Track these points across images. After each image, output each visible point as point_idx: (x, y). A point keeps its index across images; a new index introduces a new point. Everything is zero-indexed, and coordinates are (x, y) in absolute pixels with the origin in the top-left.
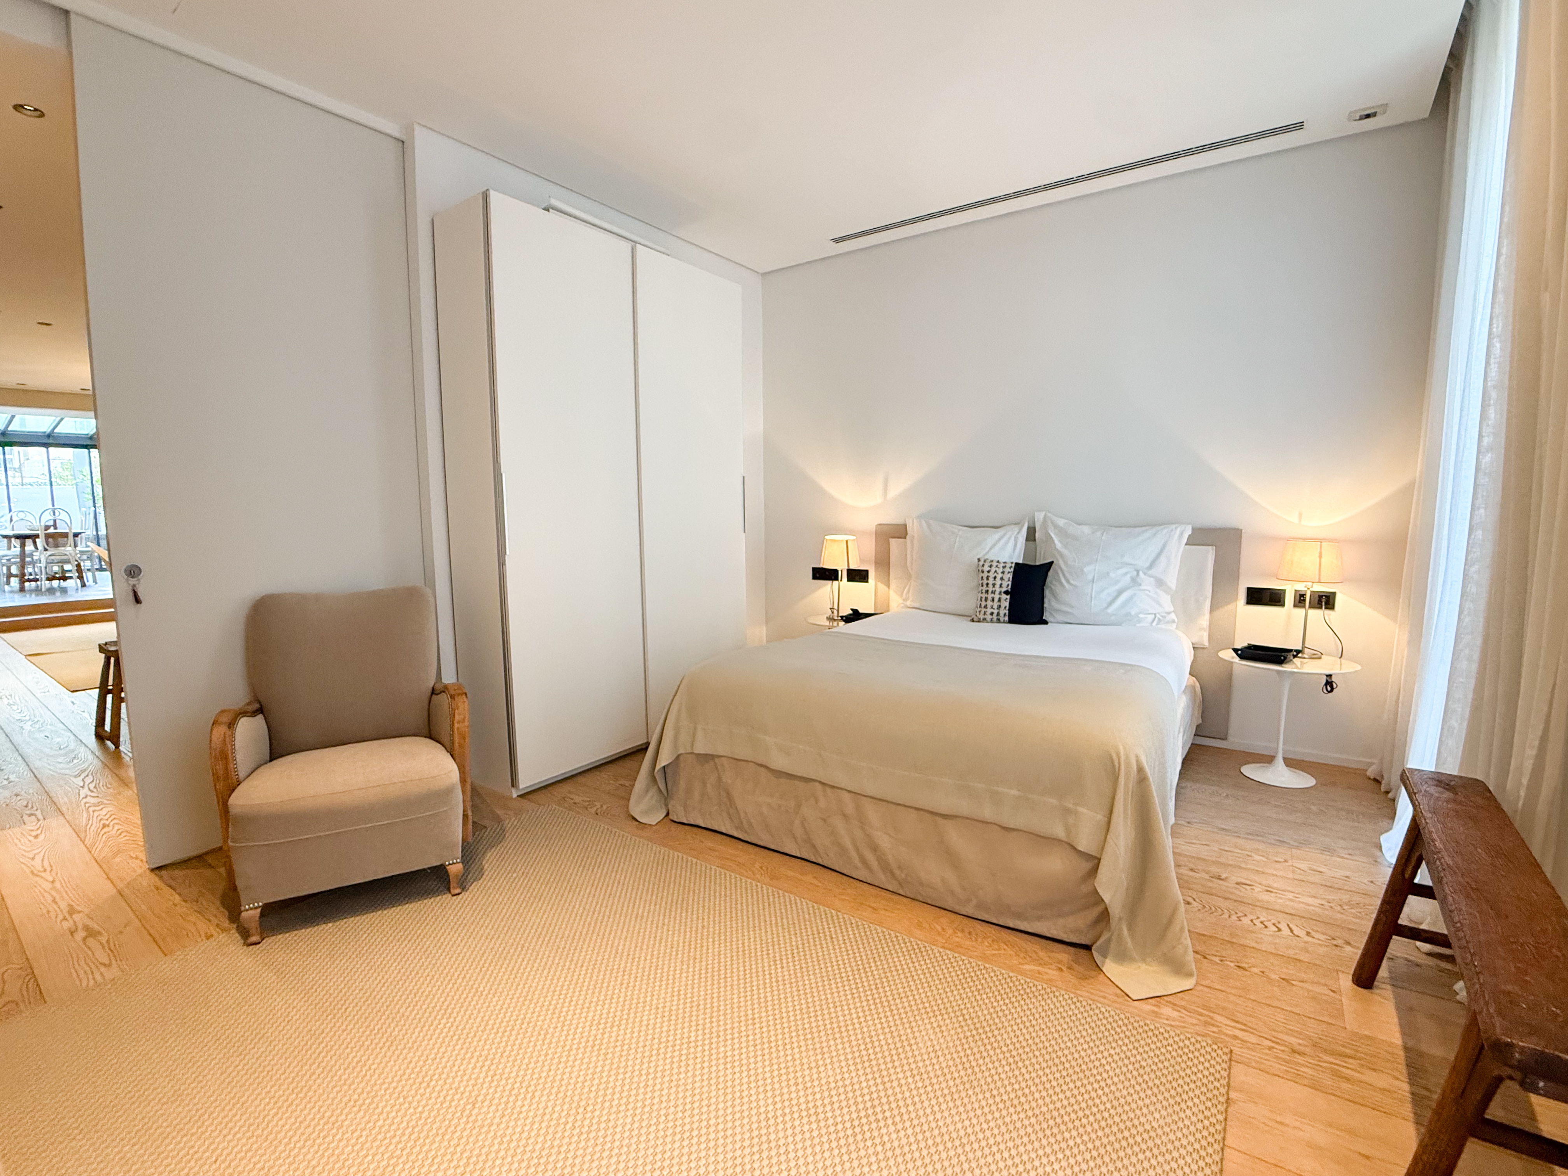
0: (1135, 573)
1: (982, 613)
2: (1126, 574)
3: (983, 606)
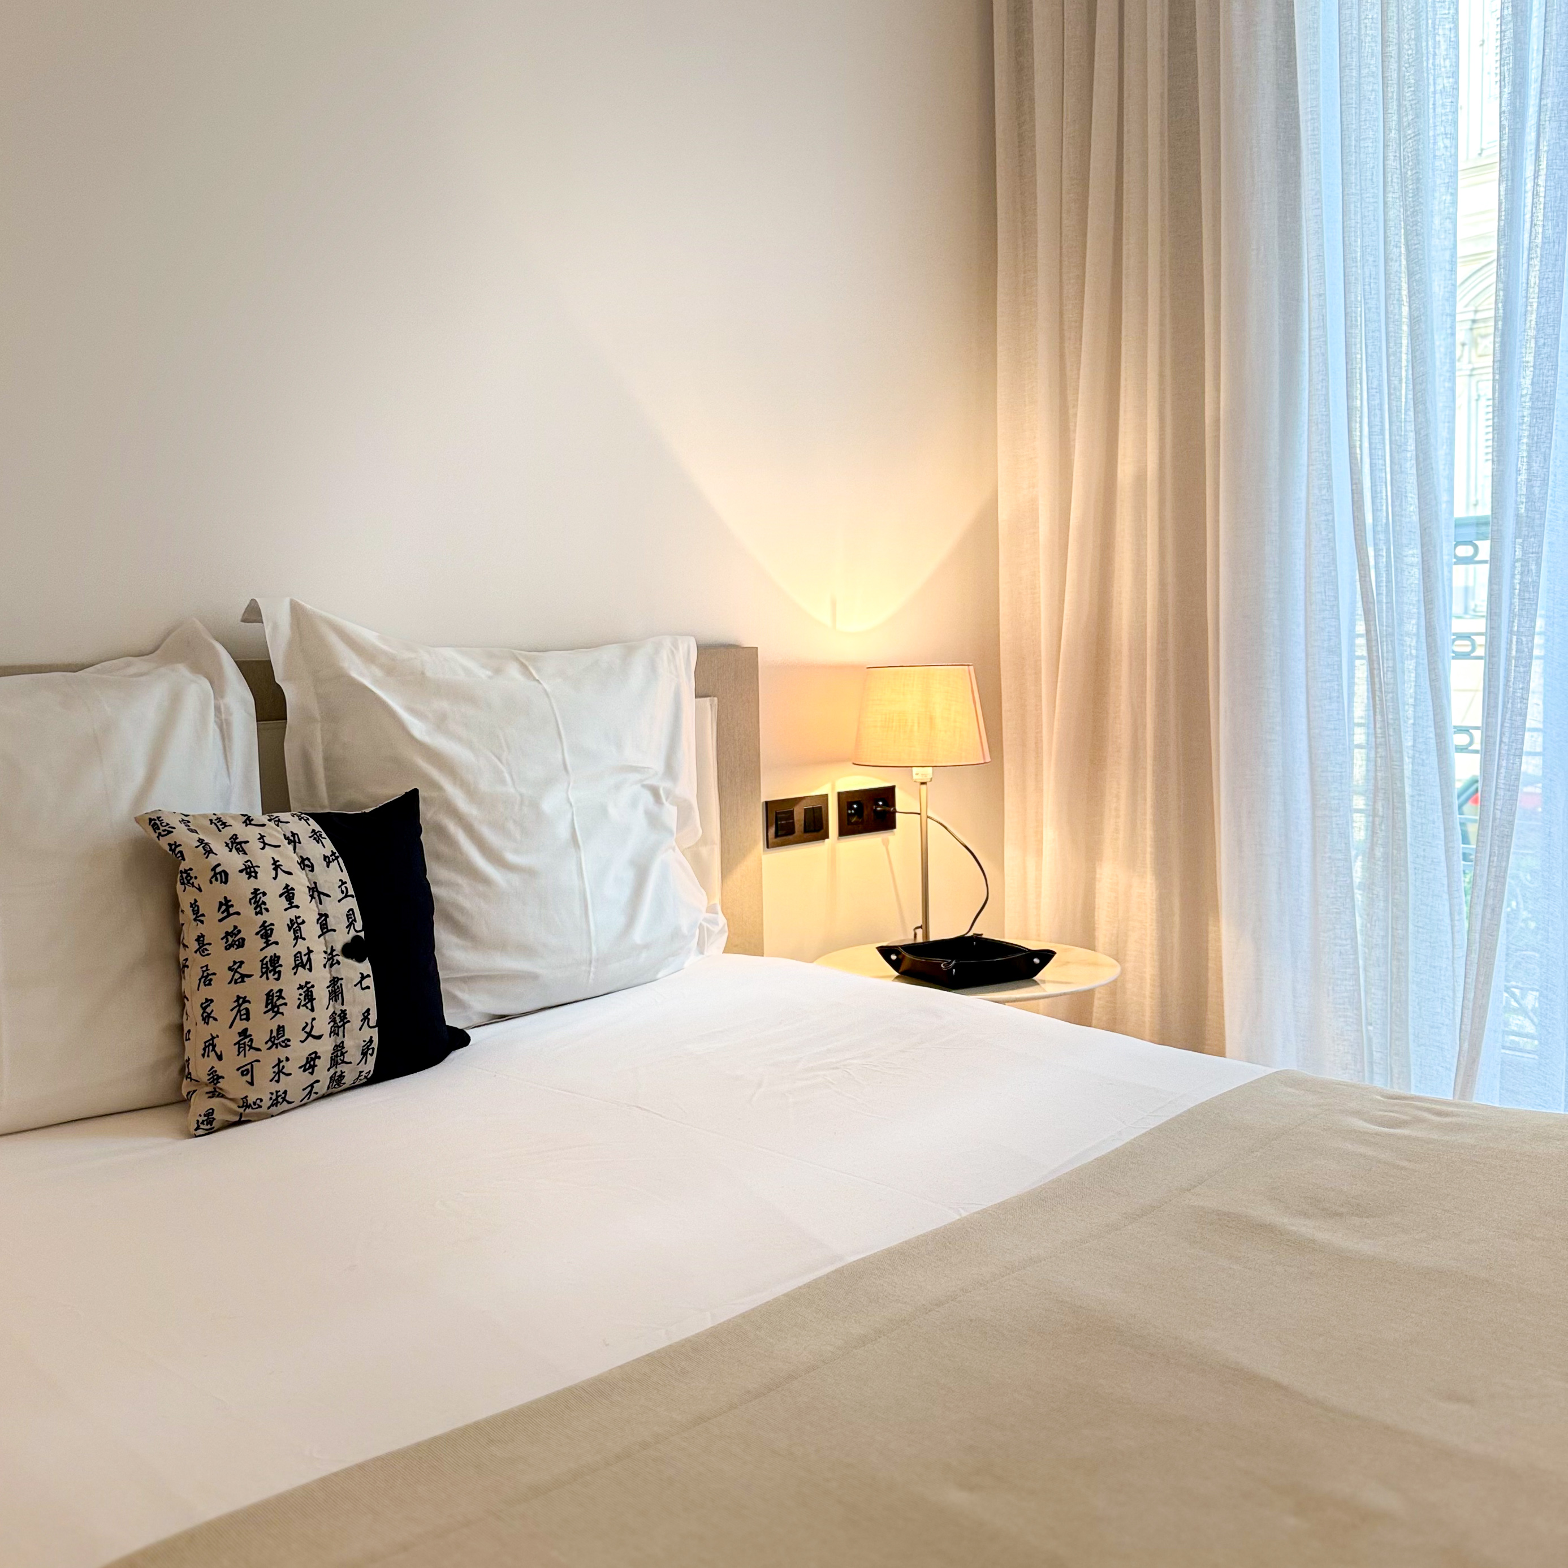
3: (260, 1038)
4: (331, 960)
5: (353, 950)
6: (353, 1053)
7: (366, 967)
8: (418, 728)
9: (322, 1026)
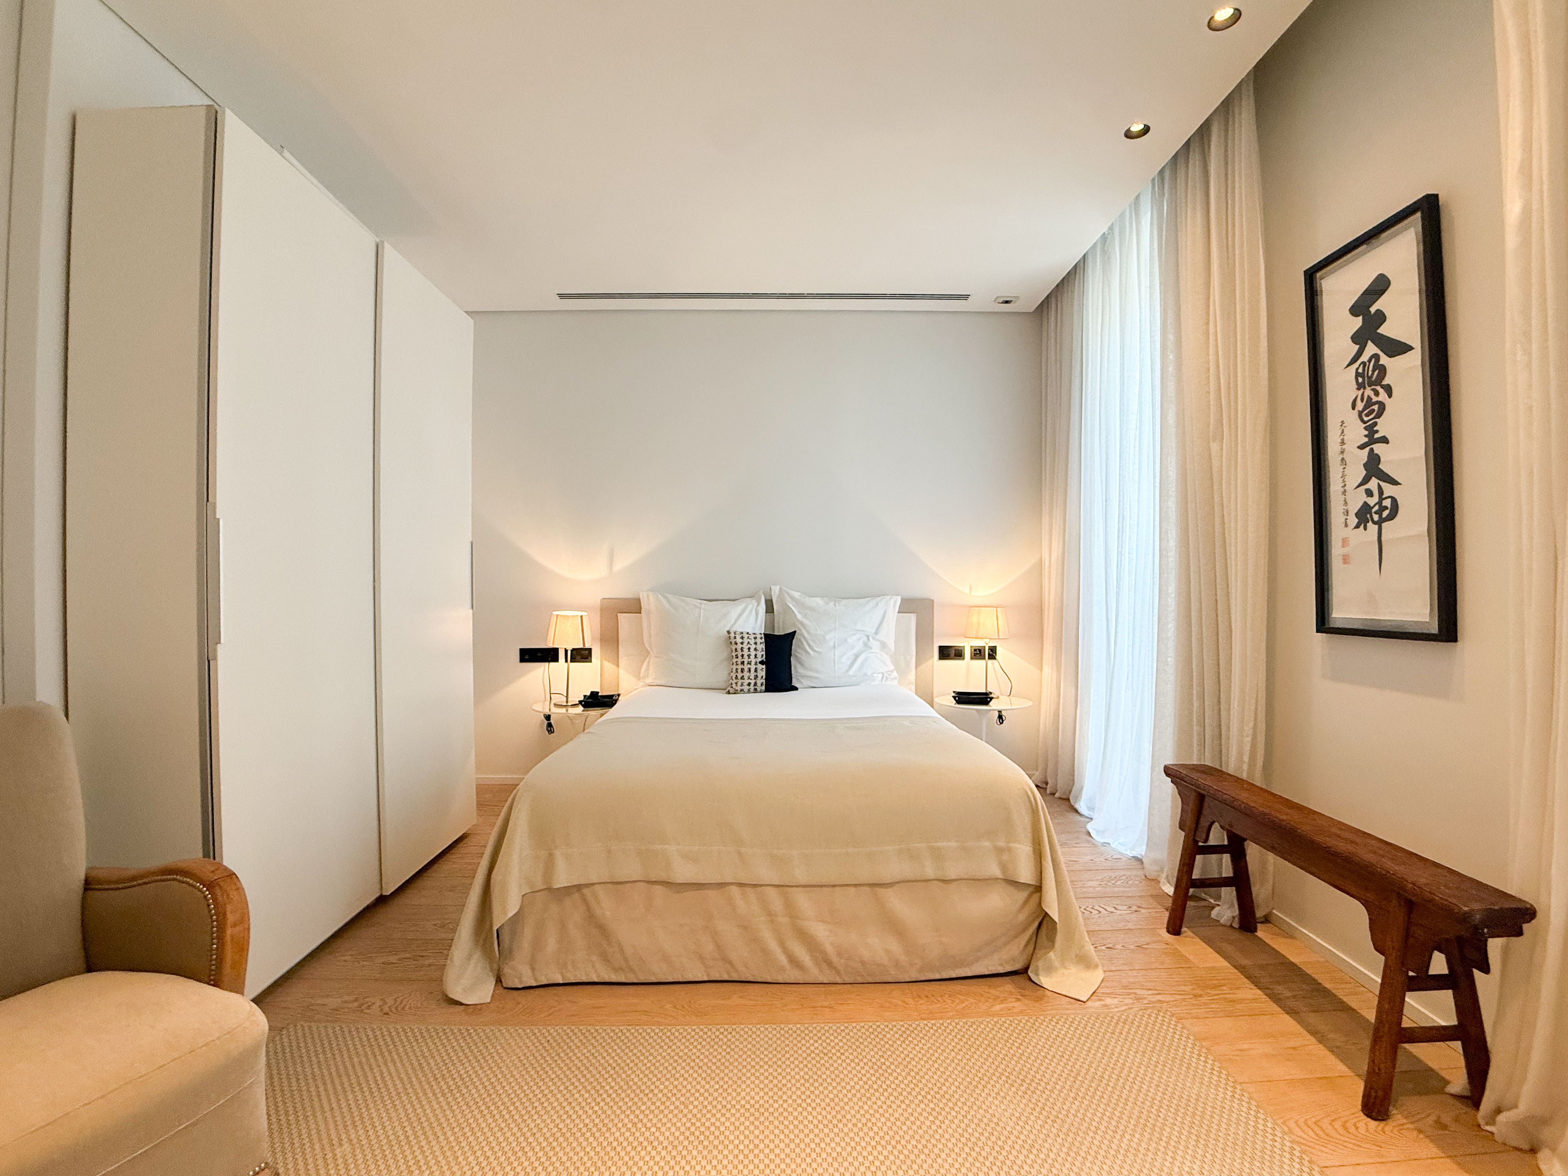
0: (865, 638)
1: (739, 684)
2: (859, 639)
3: (739, 677)
4: (756, 664)
5: (762, 663)
6: (759, 684)
7: (764, 667)
8: (799, 616)
9: (752, 677)
